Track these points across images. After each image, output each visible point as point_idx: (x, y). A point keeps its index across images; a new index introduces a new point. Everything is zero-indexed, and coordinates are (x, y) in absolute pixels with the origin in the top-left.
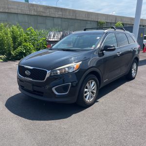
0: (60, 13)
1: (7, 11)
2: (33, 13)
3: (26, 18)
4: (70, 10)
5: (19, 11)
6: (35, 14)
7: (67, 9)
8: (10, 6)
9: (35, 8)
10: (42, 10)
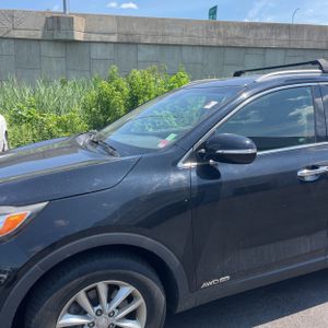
0: (284, 37)
1: (159, 41)
2: (214, 41)
3: (199, 54)
4: (311, 29)
5: (186, 40)
6: (221, 43)
7: (303, 26)
8: (167, 31)
9: (222, 30)
10: (237, 32)
